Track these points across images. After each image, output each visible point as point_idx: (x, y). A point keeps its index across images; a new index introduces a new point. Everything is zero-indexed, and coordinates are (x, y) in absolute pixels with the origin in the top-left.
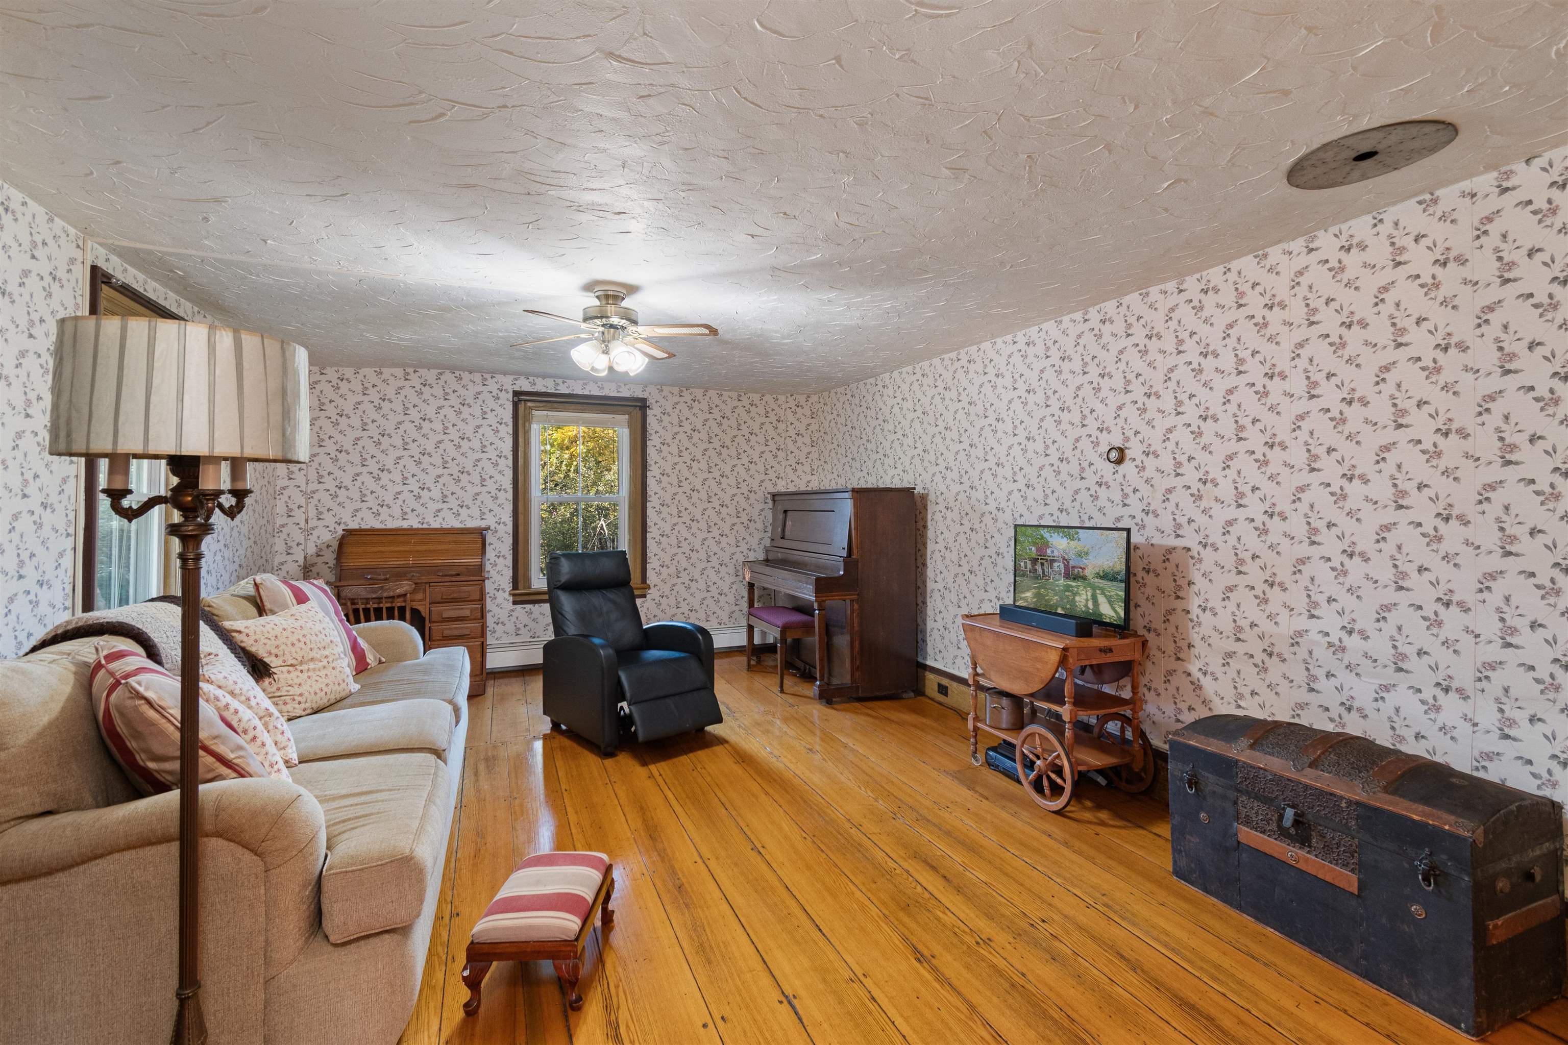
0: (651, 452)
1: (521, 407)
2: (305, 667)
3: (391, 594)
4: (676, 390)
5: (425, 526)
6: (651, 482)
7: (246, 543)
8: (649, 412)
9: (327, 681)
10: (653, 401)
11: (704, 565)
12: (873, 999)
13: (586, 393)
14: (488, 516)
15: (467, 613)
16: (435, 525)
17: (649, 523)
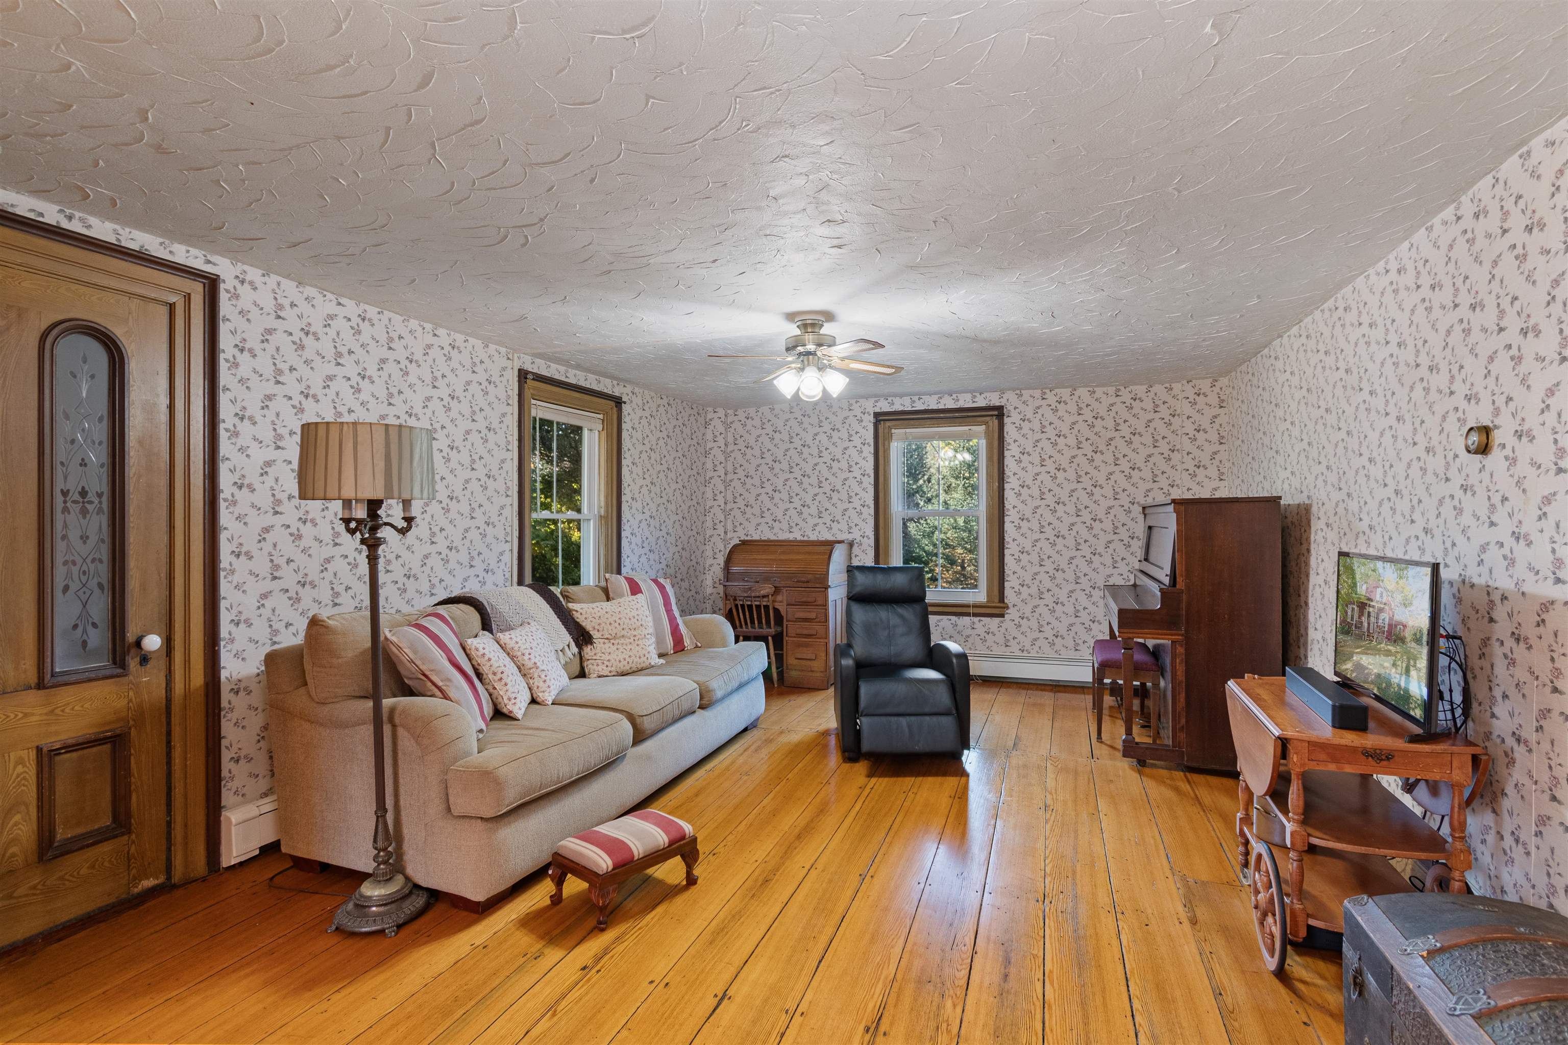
0: (1010, 465)
1: (881, 427)
2: (616, 642)
3: (758, 594)
4: (1037, 393)
5: (806, 538)
6: (1009, 495)
7: (673, 549)
8: (1006, 420)
9: (631, 654)
10: (1011, 408)
11: (1072, 586)
12: (783, 1035)
13: (941, 407)
14: (855, 530)
15: (813, 615)
16: (813, 537)
17: (1007, 539)
